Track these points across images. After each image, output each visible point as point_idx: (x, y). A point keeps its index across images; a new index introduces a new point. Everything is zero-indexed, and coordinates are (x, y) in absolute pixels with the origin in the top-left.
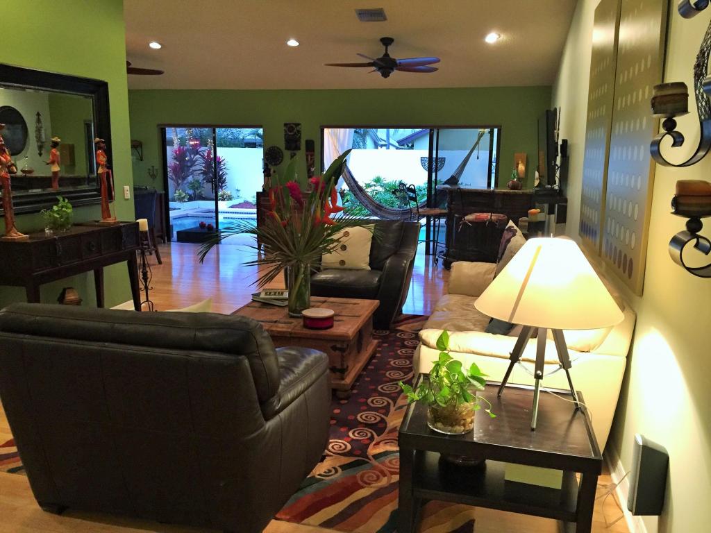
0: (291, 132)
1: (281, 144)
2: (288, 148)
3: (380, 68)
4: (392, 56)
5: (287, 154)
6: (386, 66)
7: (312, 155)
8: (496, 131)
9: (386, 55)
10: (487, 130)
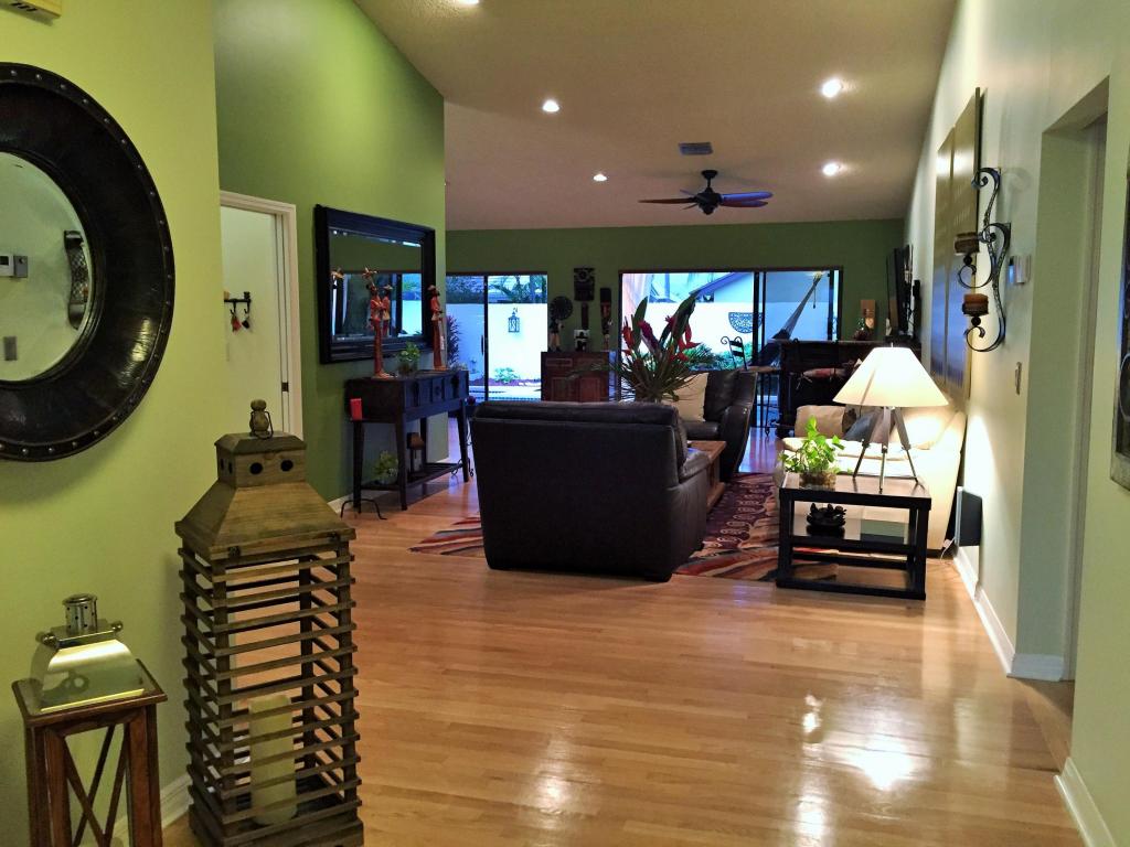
0: (582, 278)
1: (570, 294)
2: (577, 298)
3: (702, 205)
4: (716, 191)
5: (577, 306)
6: (709, 201)
7: (608, 306)
8: (836, 273)
9: (709, 189)
10: (825, 273)
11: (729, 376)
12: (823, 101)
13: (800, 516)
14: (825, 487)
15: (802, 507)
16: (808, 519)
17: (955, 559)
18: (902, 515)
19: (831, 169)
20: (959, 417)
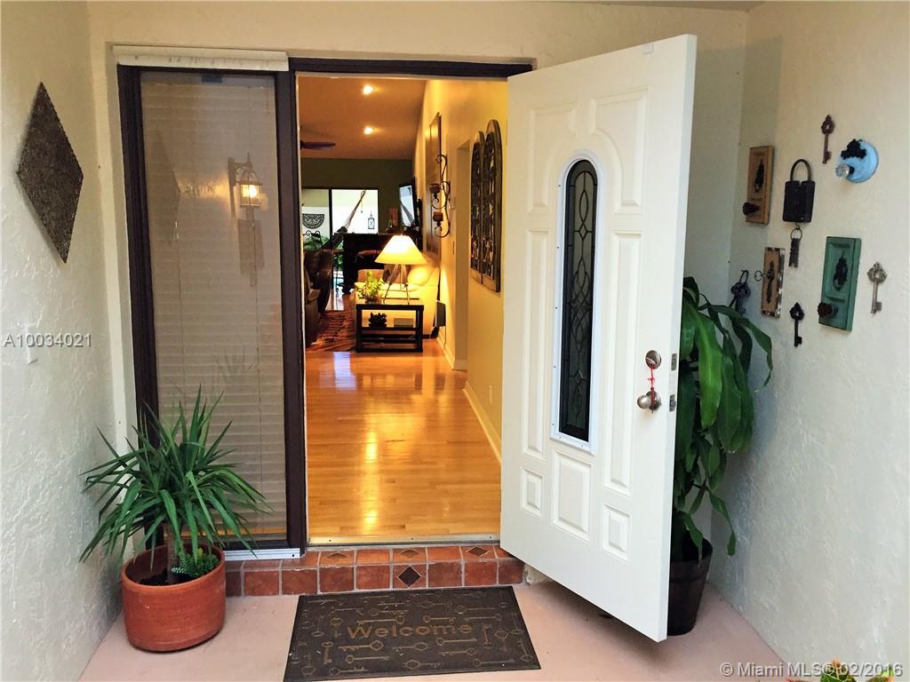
11: (317, 254)
12: (363, 96)
13: (365, 319)
14: (377, 303)
15: (366, 313)
16: (370, 320)
17: (438, 338)
18: (412, 314)
19: (369, 131)
20: (437, 269)
